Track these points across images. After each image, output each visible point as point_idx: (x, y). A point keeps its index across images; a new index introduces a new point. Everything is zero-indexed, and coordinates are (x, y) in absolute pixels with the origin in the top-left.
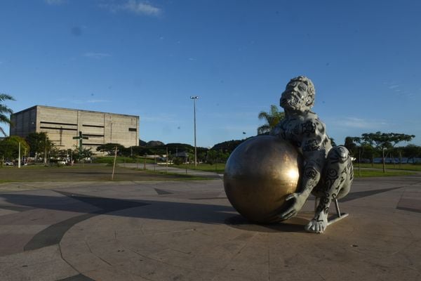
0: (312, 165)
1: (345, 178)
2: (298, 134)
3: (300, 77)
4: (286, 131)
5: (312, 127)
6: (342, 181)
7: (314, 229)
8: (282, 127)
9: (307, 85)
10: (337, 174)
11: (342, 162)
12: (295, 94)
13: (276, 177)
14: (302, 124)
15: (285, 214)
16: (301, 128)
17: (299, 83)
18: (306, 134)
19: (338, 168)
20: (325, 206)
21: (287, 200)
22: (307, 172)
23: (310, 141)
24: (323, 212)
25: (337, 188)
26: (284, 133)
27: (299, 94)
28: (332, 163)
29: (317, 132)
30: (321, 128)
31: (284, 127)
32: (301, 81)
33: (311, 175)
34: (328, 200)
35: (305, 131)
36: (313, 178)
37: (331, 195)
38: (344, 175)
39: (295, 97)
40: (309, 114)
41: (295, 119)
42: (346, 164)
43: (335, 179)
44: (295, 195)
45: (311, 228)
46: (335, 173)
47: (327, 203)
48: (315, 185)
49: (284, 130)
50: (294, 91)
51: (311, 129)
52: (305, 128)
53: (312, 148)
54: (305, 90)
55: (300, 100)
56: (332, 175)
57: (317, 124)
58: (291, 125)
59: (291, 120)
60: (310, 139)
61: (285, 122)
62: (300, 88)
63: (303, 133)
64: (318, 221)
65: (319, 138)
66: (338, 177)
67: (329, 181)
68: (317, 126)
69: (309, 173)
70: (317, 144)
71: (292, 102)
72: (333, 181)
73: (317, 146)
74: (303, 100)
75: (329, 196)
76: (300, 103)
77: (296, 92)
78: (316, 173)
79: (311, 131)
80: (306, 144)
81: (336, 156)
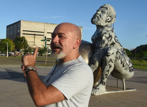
0: (94, 57)
1: (112, 65)
5: (101, 35)
6: (110, 67)
9: (107, 9)
10: (106, 62)
11: (108, 56)
23: (99, 44)
24: (101, 84)
25: (108, 71)
27: (100, 16)
28: (104, 56)
29: (104, 38)
32: (104, 7)
34: (104, 77)
36: (94, 64)
43: (105, 66)
52: (98, 36)
53: (98, 47)
55: (100, 19)
56: (104, 63)
60: (100, 42)
62: (102, 12)
64: (95, 89)
65: (104, 42)
66: (106, 64)
68: (104, 35)
69: (92, 62)
70: (101, 45)
71: (96, 20)
72: (104, 66)
73: (101, 46)
74: (102, 19)
75: (103, 75)
76: (100, 21)
77: (99, 14)
78: (96, 62)
79: (100, 38)
80: (97, 45)
81: (106, 52)
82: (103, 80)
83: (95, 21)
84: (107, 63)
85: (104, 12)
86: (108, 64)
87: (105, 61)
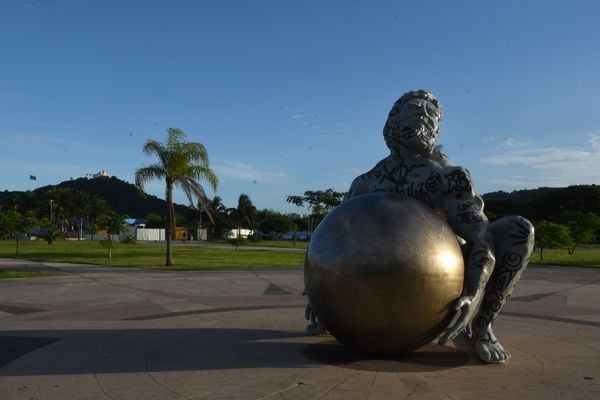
0: (485, 247)
2: (435, 192)
4: (406, 186)
5: (467, 181)
8: (391, 178)
10: (521, 261)
12: (426, 120)
14: (446, 176)
16: (445, 181)
18: (455, 192)
19: (525, 251)
20: (492, 316)
22: (477, 258)
23: (466, 206)
24: (490, 327)
26: (397, 189)
27: (431, 122)
28: (516, 244)
33: (485, 263)
34: (500, 305)
35: (454, 188)
37: (505, 298)
39: (426, 126)
41: (421, 165)
43: (516, 271)
44: (467, 300)
46: (518, 261)
49: (399, 183)
52: (453, 183)
54: (436, 115)
55: (434, 132)
56: (512, 263)
58: (416, 176)
59: (414, 166)
60: (465, 202)
61: (395, 170)
62: (429, 111)
63: (450, 191)
64: (494, 343)
65: (479, 201)
66: (521, 267)
67: (508, 274)
69: (481, 261)
70: (478, 211)
71: (424, 134)
72: (513, 273)
77: (426, 117)
79: (464, 189)
80: (459, 210)
81: (521, 232)
83: (422, 138)
84: (522, 264)
86: (524, 265)
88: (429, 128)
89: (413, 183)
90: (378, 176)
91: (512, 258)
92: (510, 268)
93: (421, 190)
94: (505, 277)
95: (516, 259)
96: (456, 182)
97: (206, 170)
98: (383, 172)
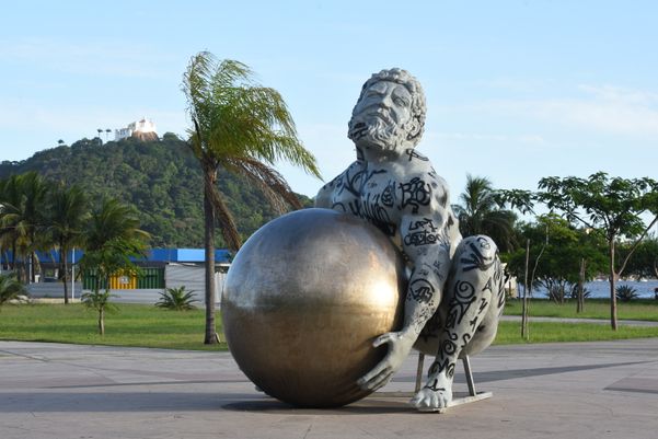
0: (426, 273)
1: (488, 300)
2: (391, 206)
3: (394, 72)
4: (363, 199)
5: (425, 192)
6: (482, 308)
7: (428, 403)
8: (351, 189)
9: (411, 92)
10: (474, 291)
11: (484, 268)
12: (386, 113)
13: (353, 300)
14: (402, 186)
15: (370, 376)
16: (399, 193)
17: (394, 86)
18: (410, 207)
19: (476, 279)
20: (447, 361)
21: (376, 345)
22: (415, 287)
23: (419, 224)
24: (443, 373)
25: (473, 323)
26: (356, 202)
27: (394, 115)
28: (465, 270)
29: (434, 204)
30: (441, 194)
31: (356, 186)
32: (397, 81)
33: (424, 294)
34: (455, 347)
35: (409, 201)
36: (427, 300)
37: (460, 337)
38: (487, 295)
39: (386, 120)
40: (414, 159)
41: (383, 171)
42: (491, 272)
43: (469, 303)
44: (392, 337)
45: (423, 403)
46: (469, 291)
47: (452, 354)
48: (430, 316)
49: (358, 194)
50: (383, 106)
51: (420, 195)
52: (408, 195)
53: (424, 238)
54: (406, 105)
55: (397, 128)
56: (463, 294)
57: (434, 185)
58: (374, 185)
59: (375, 172)
60: (421, 219)
61: (357, 176)
62: (395, 99)
64: (435, 390)
65: (439, 217)
66: (474, 299)
67: (458, 308)
68: (434, 191)
69: (419, 291)
70: (433, 230)
71: (380, 132)
72: (465, 306)
73: (435, 234)
74: (402, 127)
75: (456, 338)
76: (395, 134)
77: (387, 108)
78: (433, 290)
79: (421, 202)
80: (410, 229)
81: (472, 255)
82: (450, 358)
83: (377, 137)
84: (476, 295)
85: (405, 100)
86: (479, 297)
87: (470, 287)
88: (389, 123)
89: (369, 195)
90: (338, 186)
91: (463, 287)
92: (461, 300)
93: (377, 204)
94: (456, 311)
95: (467, 288)
96: (412, 193)
97: (288, 143)
98: (345, 181)
